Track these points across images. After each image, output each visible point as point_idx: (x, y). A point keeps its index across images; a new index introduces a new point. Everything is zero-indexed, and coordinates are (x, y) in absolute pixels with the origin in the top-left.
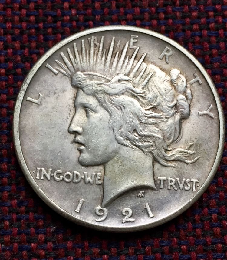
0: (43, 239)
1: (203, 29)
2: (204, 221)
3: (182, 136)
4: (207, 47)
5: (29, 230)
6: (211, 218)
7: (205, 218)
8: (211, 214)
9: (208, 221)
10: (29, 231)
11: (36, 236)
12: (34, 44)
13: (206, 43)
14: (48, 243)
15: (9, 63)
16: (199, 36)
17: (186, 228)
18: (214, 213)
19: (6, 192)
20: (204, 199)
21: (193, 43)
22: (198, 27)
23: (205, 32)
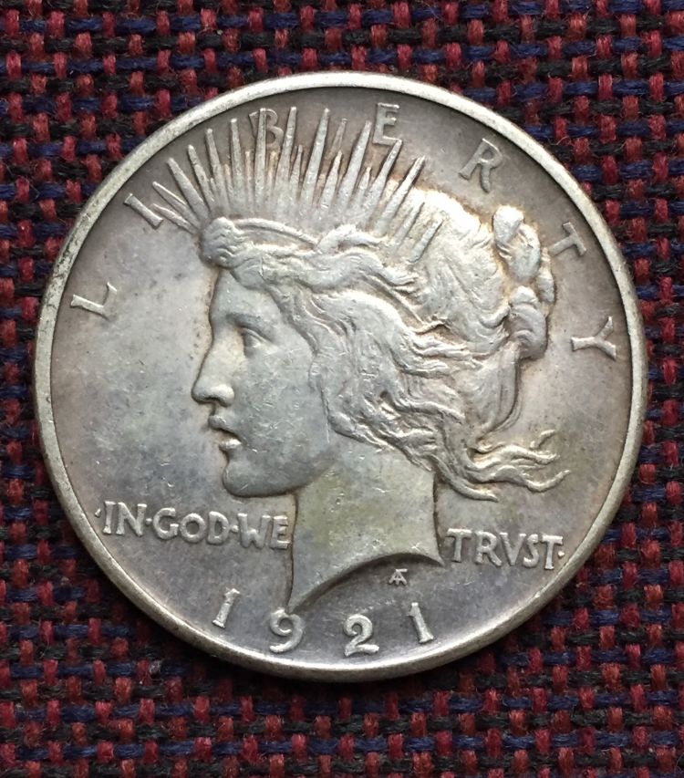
0: (127, 691)
1: (601, 73)
2: (576, 644)
3: (521, 409)
4: (609, 131)
5: (90, 666)
6: (598, 637)
7: (579, 639)
8: (596, 626)
9: (587, 645)
10: (89, 670)
11: (109, 681)
12: (90, 124)
13: (608, 119)
14: (142, 701)
15: (17, 182)
16: (589, 96)
17: (524, 664)
18: (605, 624)
19: (22, 561)
20: (578, 586)
21: (570, 116)
22: (586, 67)
23: (608, 82)
